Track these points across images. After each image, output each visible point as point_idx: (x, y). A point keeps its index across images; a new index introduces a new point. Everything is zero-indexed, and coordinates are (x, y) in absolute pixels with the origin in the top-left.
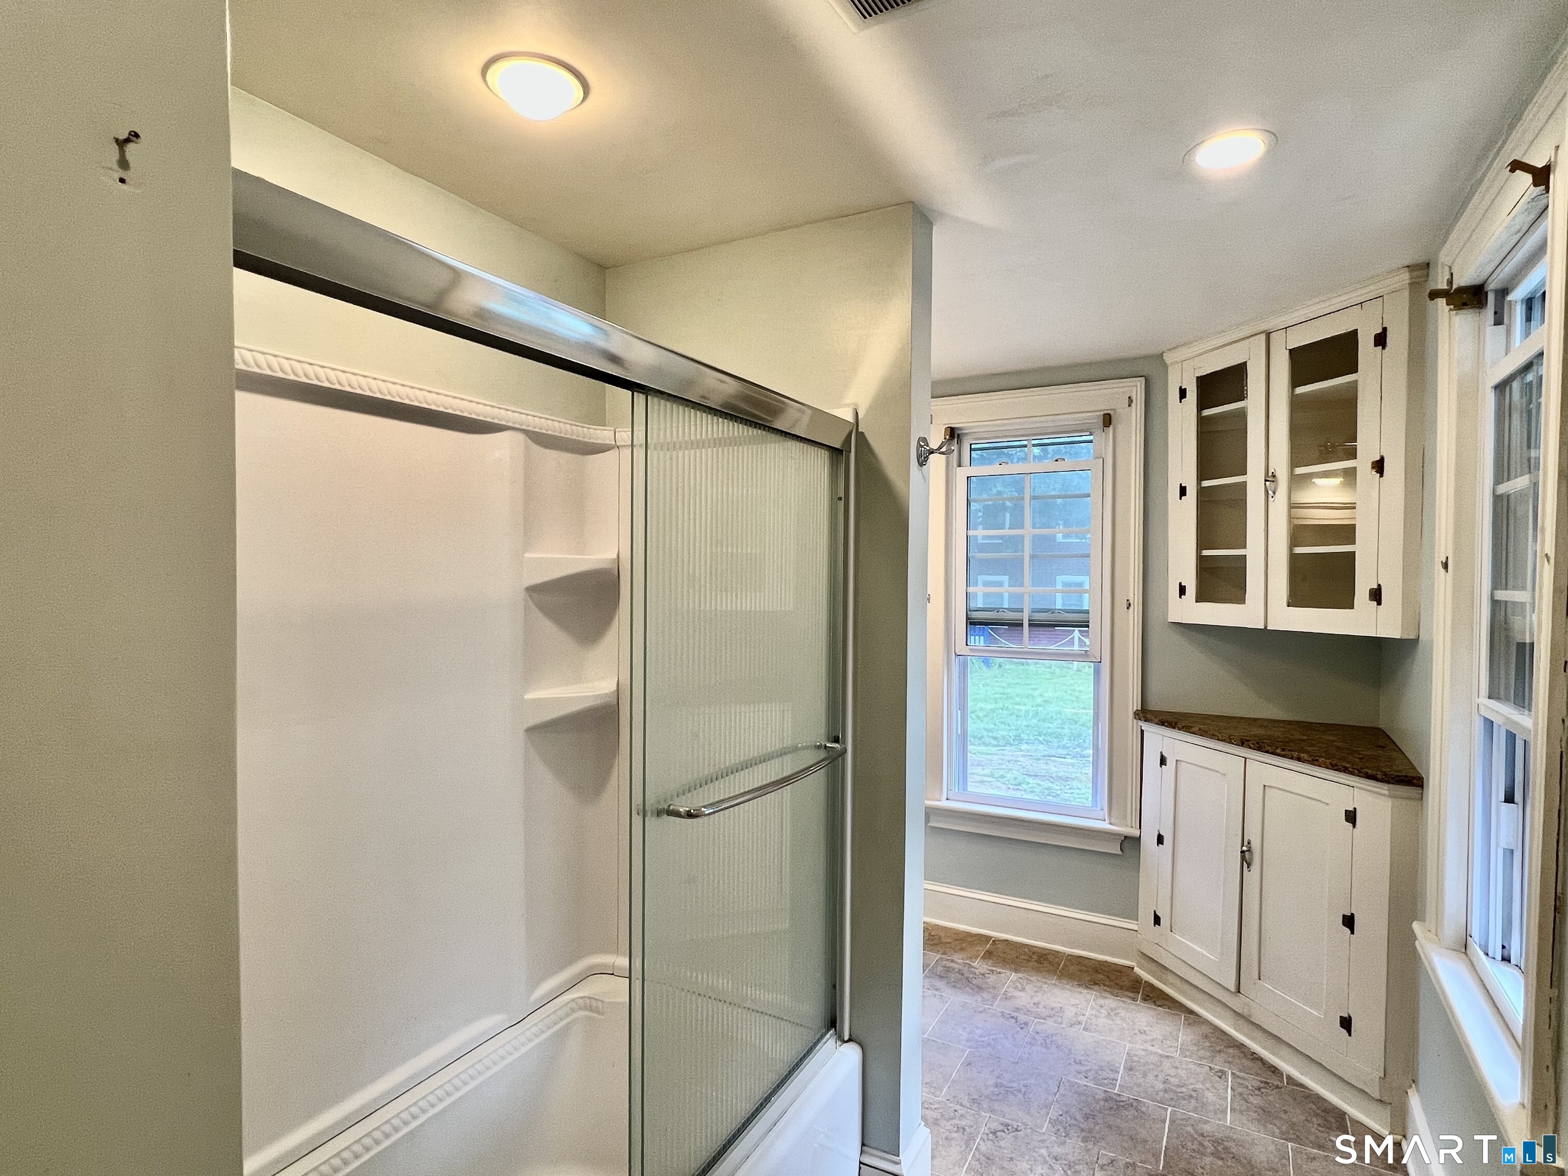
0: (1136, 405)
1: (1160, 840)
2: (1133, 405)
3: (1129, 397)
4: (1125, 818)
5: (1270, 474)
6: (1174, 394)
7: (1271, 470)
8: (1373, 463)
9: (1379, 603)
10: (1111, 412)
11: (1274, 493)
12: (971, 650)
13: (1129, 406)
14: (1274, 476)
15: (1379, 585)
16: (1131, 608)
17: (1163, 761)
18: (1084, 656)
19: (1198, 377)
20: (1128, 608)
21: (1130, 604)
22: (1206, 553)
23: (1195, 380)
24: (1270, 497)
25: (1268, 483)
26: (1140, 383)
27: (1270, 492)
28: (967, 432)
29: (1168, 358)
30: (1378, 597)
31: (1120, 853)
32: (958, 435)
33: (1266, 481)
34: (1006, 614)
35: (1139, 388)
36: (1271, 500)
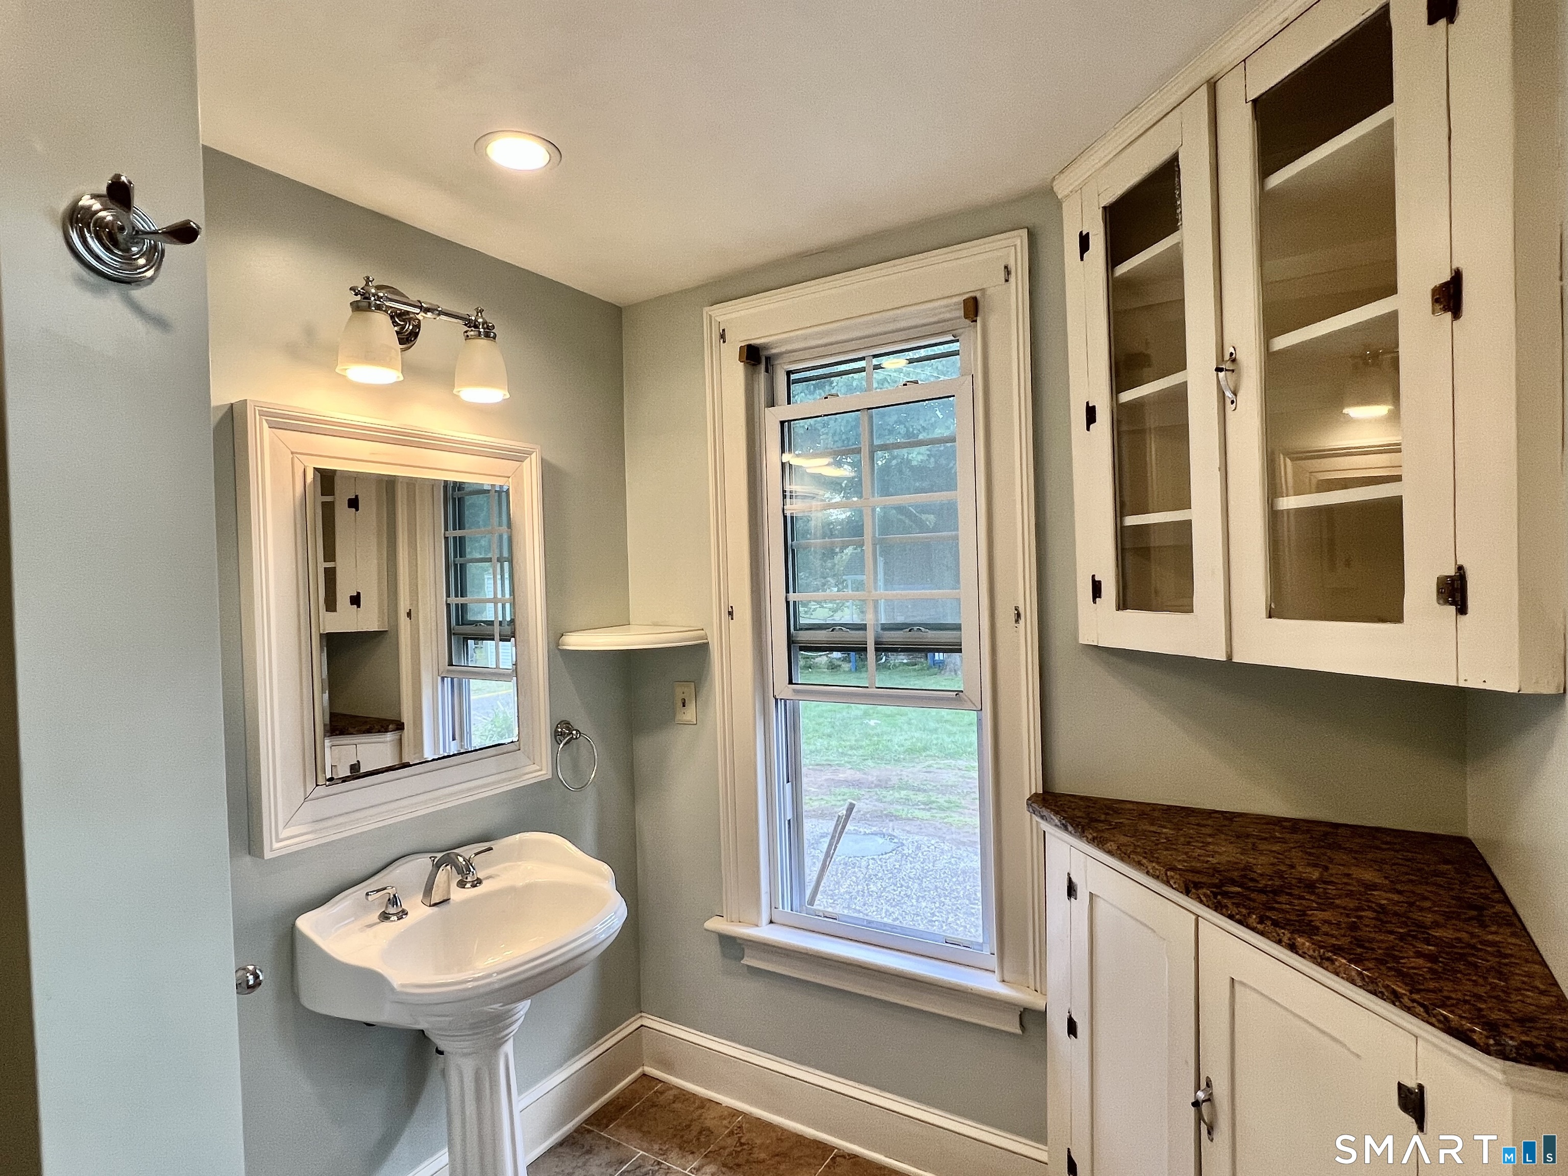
0: (1016, 277)
1: (1072, 1028)
2: (1012, 279)
3: (1006, 267)
4: (1025, 973)
5: (1227, 357)
6: (1072, 245)
7: (1229, 350)
8: (1435, 291)
9: (1462, 610)
10: (978, 295)
11: (1235, 394)
12: (794, 690)
13: (1007, 281)
14: (1234, 361)
15: (1460, 568)
16: (1022, 621)
17: (1071, 890)
18: (957, 699)
19: (1105, 208)
20: (1017, 621)
21: (1018, 615)
22: (1131, 521)
23: (1100, 212)
24: (1228, 402)
25: (1221, 375)
26: (1020, 239)
27: (1228, 394)
28: (783, 349)
29: (1062, 189)
30: (1458, 597)
31: (1019, 1031)
32: (768, 359)
33: (1219, 370)
34: (844, 634)
35: (1019, 250)
36: (1229, 407)
